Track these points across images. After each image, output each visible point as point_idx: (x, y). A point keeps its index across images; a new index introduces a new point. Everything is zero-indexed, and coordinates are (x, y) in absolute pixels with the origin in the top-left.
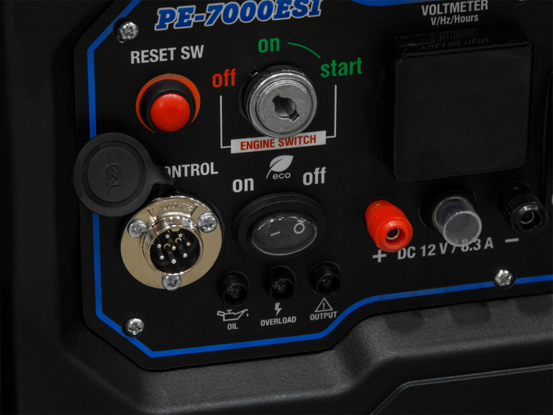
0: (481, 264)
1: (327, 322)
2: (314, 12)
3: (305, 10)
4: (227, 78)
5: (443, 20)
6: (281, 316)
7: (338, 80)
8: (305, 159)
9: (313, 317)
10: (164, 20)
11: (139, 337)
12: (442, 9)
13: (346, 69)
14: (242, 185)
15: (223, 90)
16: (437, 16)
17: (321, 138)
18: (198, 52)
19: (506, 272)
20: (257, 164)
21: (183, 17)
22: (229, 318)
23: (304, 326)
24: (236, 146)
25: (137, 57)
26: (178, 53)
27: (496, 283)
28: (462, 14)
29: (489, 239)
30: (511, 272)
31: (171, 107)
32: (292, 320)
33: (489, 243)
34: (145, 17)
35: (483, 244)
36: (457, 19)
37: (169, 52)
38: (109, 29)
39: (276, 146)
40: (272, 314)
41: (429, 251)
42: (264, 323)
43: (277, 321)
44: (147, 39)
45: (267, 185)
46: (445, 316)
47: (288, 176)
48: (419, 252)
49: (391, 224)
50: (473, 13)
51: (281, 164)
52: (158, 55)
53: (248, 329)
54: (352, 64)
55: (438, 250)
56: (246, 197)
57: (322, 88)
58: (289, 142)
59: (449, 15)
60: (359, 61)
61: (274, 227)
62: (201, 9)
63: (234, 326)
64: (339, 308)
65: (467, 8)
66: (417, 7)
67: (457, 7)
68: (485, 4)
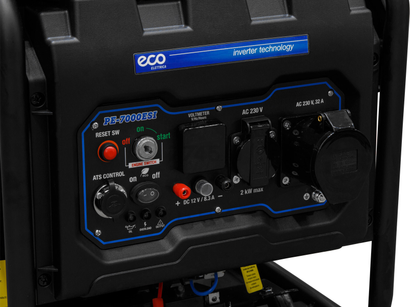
0: (211, 205)
1: (161, 228)
2: (154, 117)
3: (151, 116)
4: (127, 141)
5: (196, 119)
6: (146, 227)
7: (163, 141)
8: (153, 169)
9: (157, 227)
10: (106, 121)
11: (100, 237)
12: (195, 115)
13: (165, 137)
14: (133, 179)
15: (126, 146)
16: (193, 117)
17: (158, 161)
18: (117, 132)
20: (136, 172)
21: (112, 120)
22: (129, 228)
23: (154, 230)
24: (130, 165)
25: (98, 135)
26: (111, 133)
27: (216, 212)
28: (201, 116)
29: (213, 196)
30: (220, 207)
31: (110, 151)
32: (150, 228)
33: (213, 198)
34: (100, 121)
35: (211, 198)
36: (200, 118)
37: (108, 133)
38: (89, 125)
39: (144, 165)
40: (143, 227)
41: (194, 201)
42: (141, 230)
43: (145, 229)
44: (101, 129)
45: (141, 179)
46: (200, 224)
47: (147, 175)
48: (190, 201)
49: (183, 189)
50: (205, 116)
51: (145, 171)
52: (105, 134)
53: (136, 232)
54: (167, 135)
55: (196, 201)
56: (134, 184)
57: (159, 143)
58: (148, 163)
59: (197, 117)
60: (169, 134)
61: (144, 193)
62: (118, 117)
63: (130, 232)
64: (165, 223)
65: (202, 114)
66: (187, 114)
67: (200, 114)
68: (208, 113)
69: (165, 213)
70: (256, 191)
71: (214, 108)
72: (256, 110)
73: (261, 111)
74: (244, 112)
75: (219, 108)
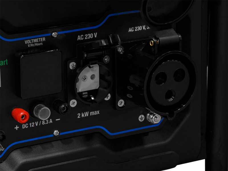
0: (49, 128)
1: (1, 152)
5: (32, 45)
12: (31, 41)
13: (3, 63)
16: (30, 44)
19: (57, 131)
27: (54, 135)
28: (37, 43)
29: (51, 120)
30: (58, 131)
33: (51, 121)
35: (49, 121)
36: (36, 44)
41: (32, 125)
46: (39, 147)
48: (29, 125)
50: (41, 42)
54: (4, 61)
55: (35, 125)
59: (34, 43)
60: (7, 60)
64: (5, 147)
65: (39, 41)
66: (23, 41)
67: (36, 40)
68: (44, 39)
69: (4, 137)
70: (92, 113)
71: (50, 34)
72: (90, 36)
73: (96, 36)
74: (79, 38)
75: (54, 34)
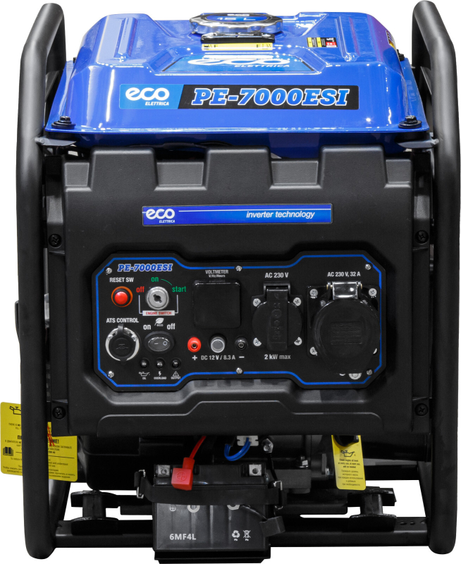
1: (177, 380)
2: (170, 269)
3: (166, 269)
4: (142, 289)
5: (213, 276)
6: (161, 376)
7: (178, 293)
8: (168, 320)
9: (172, 378)
10: (121, 268)
11: (112, 378)
12: (213, 272)
13: (180, 290)
14: (147, 327)
15: (139, 294)
16: (211, 274)
17: (173, 313)
18: (131, 280)
19: (240, 369)
20: (151, 320)
21: (127, 268)
22: (144, 375)
23: (169, 381)
24: (145, 313)
25: (112, 280)
26: (125, 280)
27: (236, 373)
28: (219, 274)
29: (234, 356)
31: (121, 296)
32: (165, 378)
33: (234, 358)
34: (114, 267)
35: (231, 357)
36: (218, 276)
37: (122, 279)
38: (103, 270)
39: (158, 315)
40: (158, 376)
41: (212, 358)
42: (155, 378)
43: (160, 378)
44: (115, 274)
45: (155, 328)
47: (162, 325)
48: (209, 358)
49: (195, 342)
50: (223, 274)
51: (160, 321)
52: (119, 280)
53: (150, 380)
54: (183, 288)
55: (215, 358)
56: (148, 331)
57: (172, 296)
58: (162, 313)
59: (215, 274)
60: (185, 287)
61: (155, 341)
62: (132, 266)
63: (144, 378)
64: (181, 375)
65: (221, 272)
66: (204, 271)
67: (218, 271)
68: (227, 271)
70: (282, 357)
71: (233, 268)
72: (281, 275)
73: (287, 276)
74: (267, 276)
75: (239, 268)
